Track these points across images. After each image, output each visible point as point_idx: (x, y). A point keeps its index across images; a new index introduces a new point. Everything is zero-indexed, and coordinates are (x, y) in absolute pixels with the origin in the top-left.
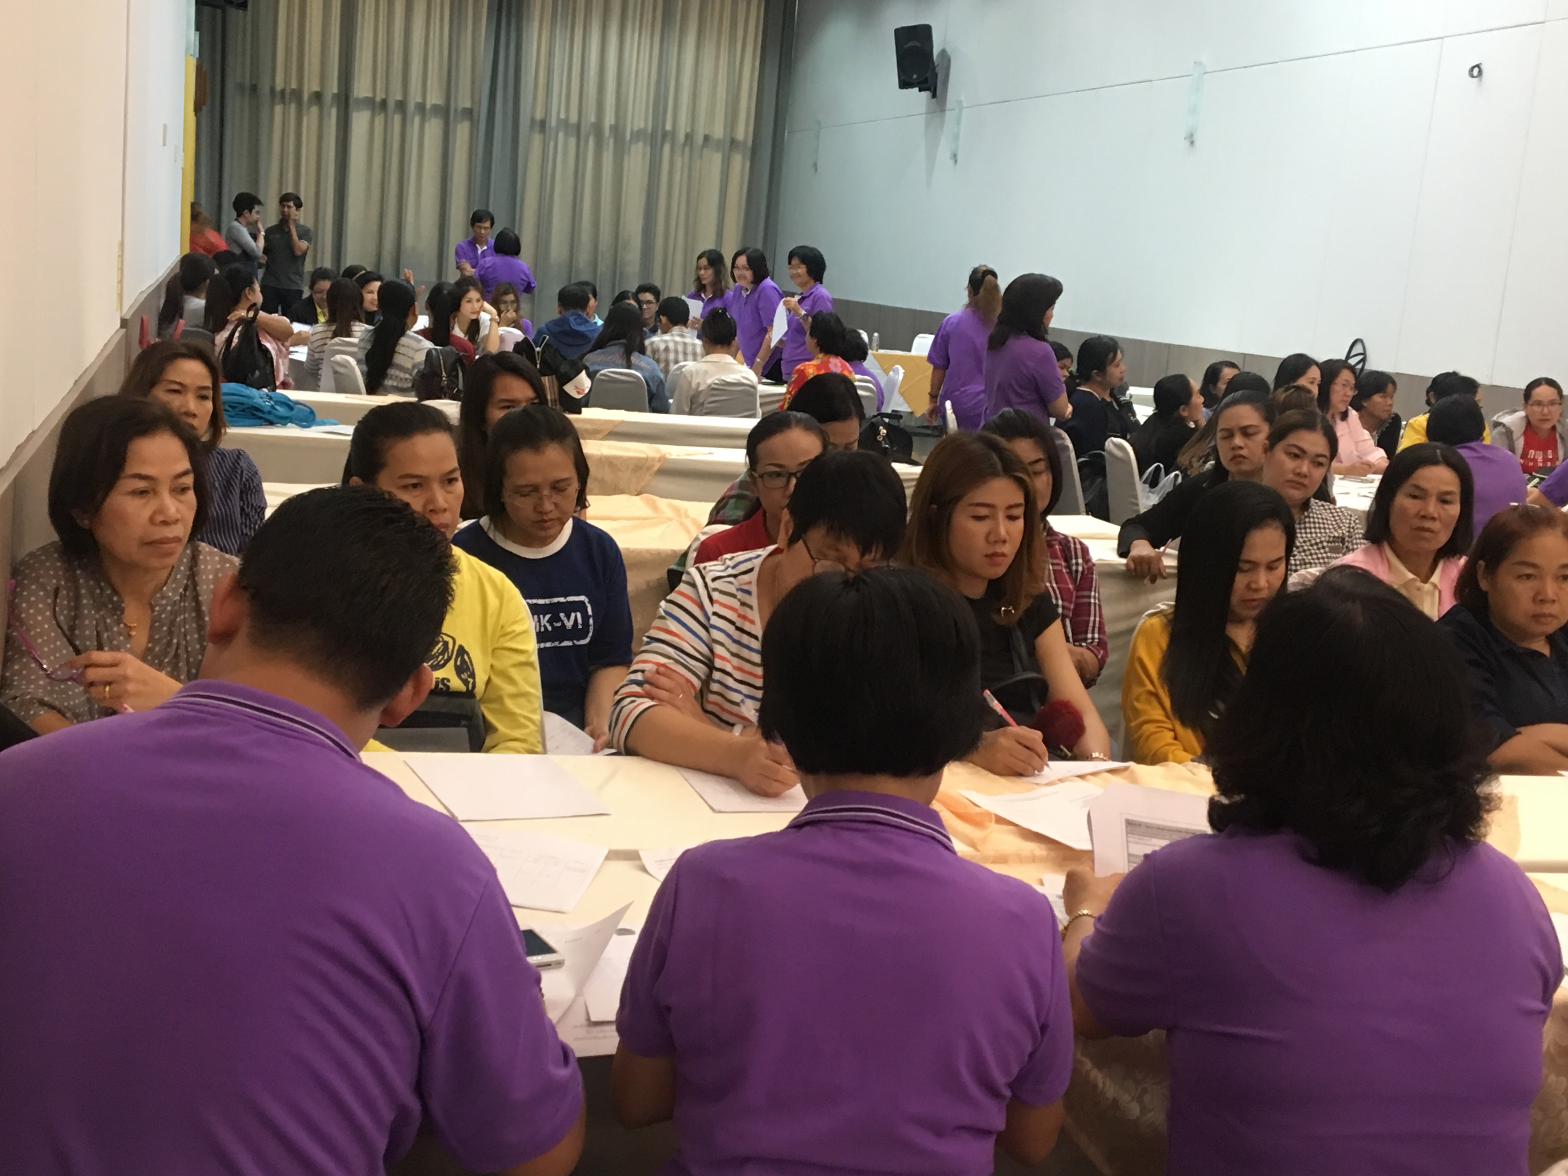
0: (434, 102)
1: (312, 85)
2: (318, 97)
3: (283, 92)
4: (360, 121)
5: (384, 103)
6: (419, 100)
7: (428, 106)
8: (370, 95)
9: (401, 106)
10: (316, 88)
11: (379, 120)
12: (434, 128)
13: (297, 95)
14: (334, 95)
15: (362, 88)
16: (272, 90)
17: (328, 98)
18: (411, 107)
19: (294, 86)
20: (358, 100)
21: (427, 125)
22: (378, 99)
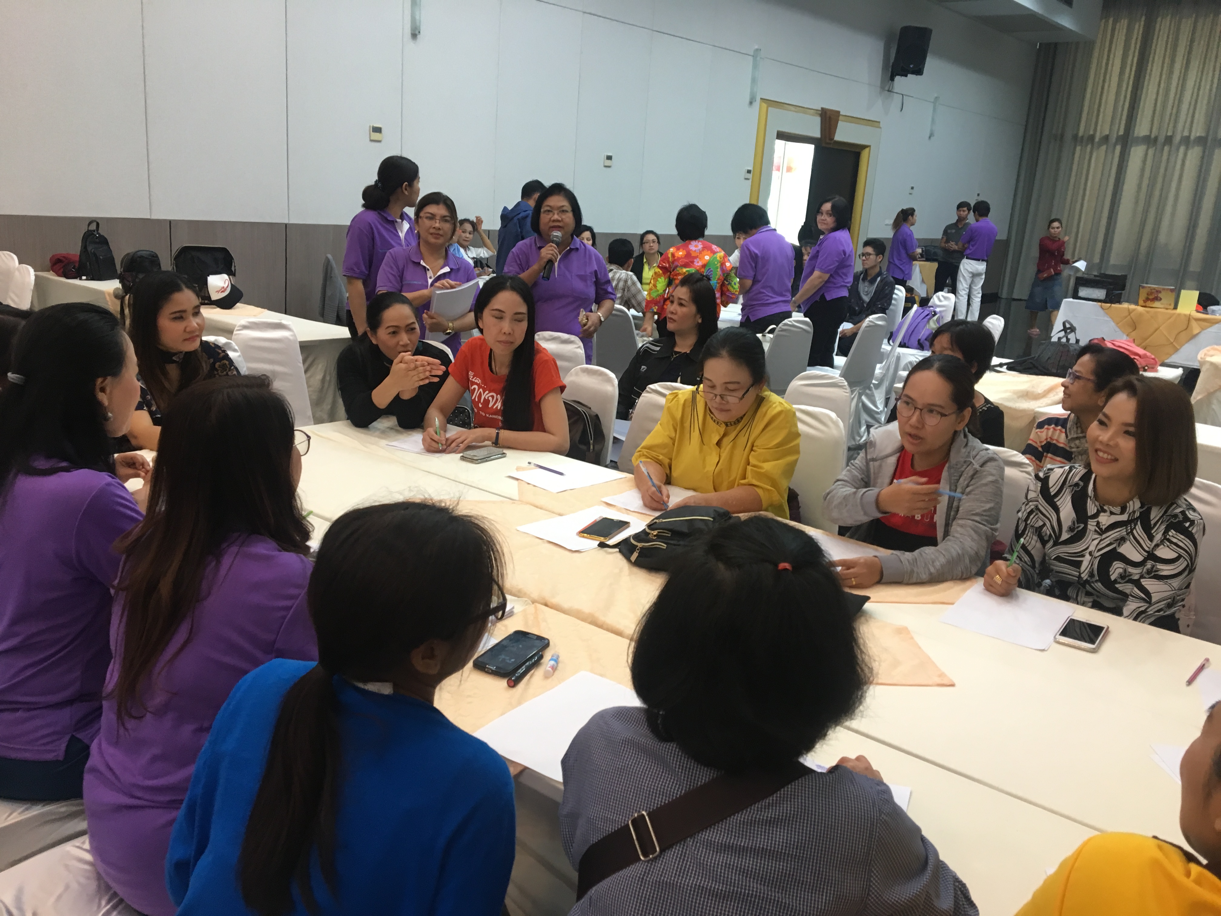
0: (1198, 135)
1: (1103, 129)
2: (1106, 139)
3: (1082, 137)
4: (1137, 153)
5: (1156, 138)
6: (1186, 134)
7: (1192, 138)
8: (1147, 133)
9: (1169, 140)
10: (1107, 132)
11: (1151, 152)
12: (1194, 154)
13: (1092, 138)
14: (1118, 138)
15: (1142, 129)
16: (1075, 137)
17: (1113, 139)
18: (1177, 139)
19: (1091, 132)
20: (1138, 138)
21: (1190, 152)
22: (1153, 136)
